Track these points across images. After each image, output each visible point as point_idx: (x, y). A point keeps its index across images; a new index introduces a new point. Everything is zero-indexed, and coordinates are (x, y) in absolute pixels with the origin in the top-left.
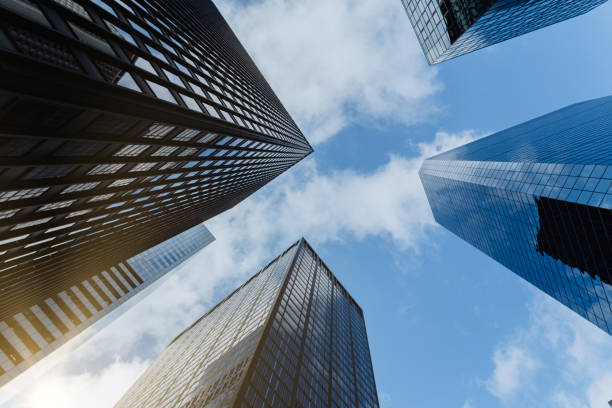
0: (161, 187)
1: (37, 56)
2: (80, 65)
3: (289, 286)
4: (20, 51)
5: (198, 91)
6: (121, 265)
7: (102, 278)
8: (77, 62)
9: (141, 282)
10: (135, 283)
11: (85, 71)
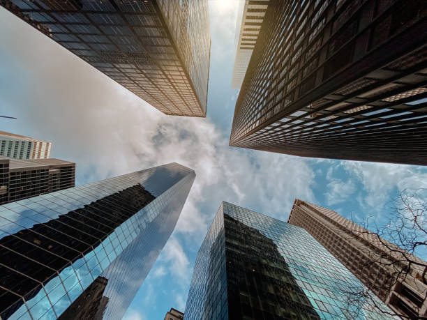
0: (262, 92)
1: (359, 81)
2: (338, 95)
3: (193, 94)
4: (365, 78)
5: (278, 129)
6: (253, 46)
7: (255, 35)
8: (340, 94)
9: (241, 48)
10: (243, 46)
11: (334, 94)
